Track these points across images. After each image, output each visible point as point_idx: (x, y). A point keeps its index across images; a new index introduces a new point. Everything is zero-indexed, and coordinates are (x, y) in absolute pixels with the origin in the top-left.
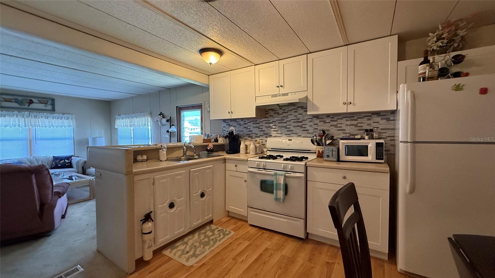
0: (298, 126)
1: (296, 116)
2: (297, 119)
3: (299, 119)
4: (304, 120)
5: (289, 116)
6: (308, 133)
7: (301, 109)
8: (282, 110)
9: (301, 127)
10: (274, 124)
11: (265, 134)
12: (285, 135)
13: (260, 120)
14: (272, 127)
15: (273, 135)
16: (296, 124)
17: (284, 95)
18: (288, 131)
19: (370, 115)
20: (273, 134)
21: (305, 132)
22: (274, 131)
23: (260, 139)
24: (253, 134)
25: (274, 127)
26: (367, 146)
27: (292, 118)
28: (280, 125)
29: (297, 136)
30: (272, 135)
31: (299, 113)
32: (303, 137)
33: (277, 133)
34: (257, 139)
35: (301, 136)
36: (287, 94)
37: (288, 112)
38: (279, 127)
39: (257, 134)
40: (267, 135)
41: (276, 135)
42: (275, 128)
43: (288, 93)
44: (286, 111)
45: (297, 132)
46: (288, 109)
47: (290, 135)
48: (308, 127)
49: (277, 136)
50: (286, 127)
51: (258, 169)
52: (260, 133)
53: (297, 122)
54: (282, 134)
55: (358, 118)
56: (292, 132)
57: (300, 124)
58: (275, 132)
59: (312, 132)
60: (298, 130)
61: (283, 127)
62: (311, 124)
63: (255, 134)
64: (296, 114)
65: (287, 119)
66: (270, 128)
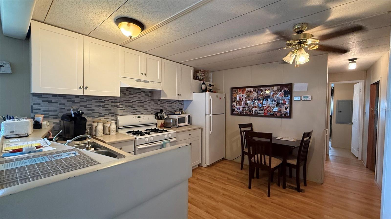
0: (141, 106)
1: (139, 98)
2: (141, 101)
3: (142, 101)
4: (145, 102)
5: (134, 97)
6: (148, 111)
7: (144, 93)
8: (128, 91)
9: (143, 106)
10: (121, 104)
11: (111, 113)
12: (131, 113)
13: (105, 99)
14: (119, 106)
15: (120, 114)
16: (139, 104)
17: (146, 82)
18: (133, 110)
19: (176, 101)
20: (120, 112)
21: (146, 110)
22: (120, 110)
23: (104, 119)
24: (96, 114)
25: (120, 106)
26: (185, 117)
27: (136, 99)
28: (127, 104)
29: (140, 113)
30: (118, 113)
31: (142, 96)
32: (145, 114)
33: (124, 112)
34: (100, 118)
35: (143, 113)
36: (147, 82)
37: (134, 94)
38: (126, 106)
39: (101, 114)
40: (114, 113)
41: (122, 113)
42: (122, 107)
43: (149, 81)
44: (132, 93)
45: (141, 111)
46: (134, 91)
47: (135, 113)
48: (148, 107)
49: (124, 114)
50: (132, 107)
51: (147, 144)
52: (104, 112)
53: (141, 103)
54: (129, 113)
55: (172, 102)
56: (137, 111)
57: (142, 104)
58: (122, 111)
59: (150, 110)
60: (141, 109)
61: (129, 106)
62: (150, 104)
63: (98, 113)
64: (140, 96)
65: (133, 100)
66: (117, 107)
